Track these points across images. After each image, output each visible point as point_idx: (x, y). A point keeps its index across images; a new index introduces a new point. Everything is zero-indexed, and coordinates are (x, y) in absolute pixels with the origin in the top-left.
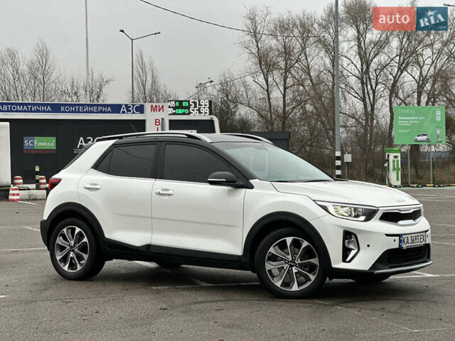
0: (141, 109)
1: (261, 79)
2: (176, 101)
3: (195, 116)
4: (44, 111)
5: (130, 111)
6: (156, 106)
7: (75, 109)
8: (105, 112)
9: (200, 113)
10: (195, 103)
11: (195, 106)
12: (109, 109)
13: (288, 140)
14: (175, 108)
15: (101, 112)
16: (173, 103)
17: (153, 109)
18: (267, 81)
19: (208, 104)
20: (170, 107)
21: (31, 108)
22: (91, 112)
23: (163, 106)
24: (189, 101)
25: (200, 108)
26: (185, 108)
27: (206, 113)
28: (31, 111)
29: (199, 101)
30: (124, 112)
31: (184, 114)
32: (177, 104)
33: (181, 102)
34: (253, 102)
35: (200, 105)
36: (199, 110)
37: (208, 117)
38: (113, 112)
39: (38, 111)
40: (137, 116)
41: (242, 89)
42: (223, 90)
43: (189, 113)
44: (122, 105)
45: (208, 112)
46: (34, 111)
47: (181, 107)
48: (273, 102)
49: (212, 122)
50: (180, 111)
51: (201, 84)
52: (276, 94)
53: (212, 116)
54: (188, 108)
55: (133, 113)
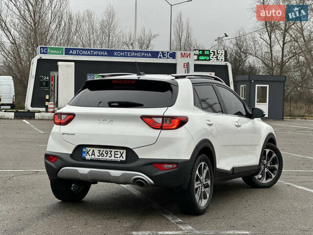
0: (173, 56)
1: (266, 36)
2: (199, 51)
3: (213, 62)
4: (102, 55)
5: (165, 57)
6: (185, 53)
7: (125, 54)
8: (146, 57)
9: (217, 60)
10: (214, 52)
11: (214, 55)
12: (150, 55)
13: (284, 82)
14: (199, 56)
15: (144, 57)
16: (197, 51)
17: (183, 56)
18: (270, 38)
19: (223, 53)
20: (195, 55)
21: (93, 53)
22: (136, 57)
23: (190, 54)
24: (209, 51)
25: (217, 56)
26: (207, 55)
27: (222, 60)
28: (93, 55)
29: (217, 51)
30: (160, 57)
31: (205, 60)
32: (201, 52)
33: (203, 51)
34: (259, 53)
35: (217, 54)
36: (217, 57)
37: (223, 63)
38: (153, 57)
39: (98, 55)
40: (171, 61)
41: (252, 43)
42: (237, 44)
43: (210, 60)
44: (159, 52)
45: (223, 59)
46: (95, 55)
47: (203, 55)
48: (274, 54)
49: (226, 66)
50: (203, 58)
51: (219, 38)
52: (277, 48)
53: (227, 62)
54: (209, 55)
55: (168, 58)
